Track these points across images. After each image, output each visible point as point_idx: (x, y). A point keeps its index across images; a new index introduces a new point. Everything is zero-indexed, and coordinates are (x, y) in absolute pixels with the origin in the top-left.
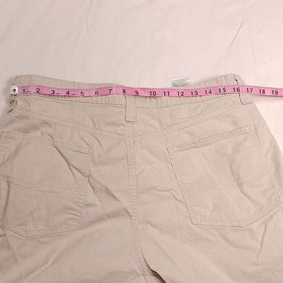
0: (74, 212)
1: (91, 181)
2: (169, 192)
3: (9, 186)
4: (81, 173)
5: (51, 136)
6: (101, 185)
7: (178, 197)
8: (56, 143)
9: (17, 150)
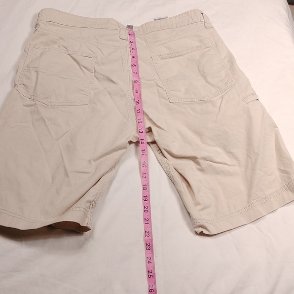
0: (85, 93)
1: (96, 75)
2: (153, 81)
3: (37, 74)
4: (88, 70)
5: (65, 47)
6: (103, 75)
7: (159, 85)
8: (69, 52)
9: (42, 55)
